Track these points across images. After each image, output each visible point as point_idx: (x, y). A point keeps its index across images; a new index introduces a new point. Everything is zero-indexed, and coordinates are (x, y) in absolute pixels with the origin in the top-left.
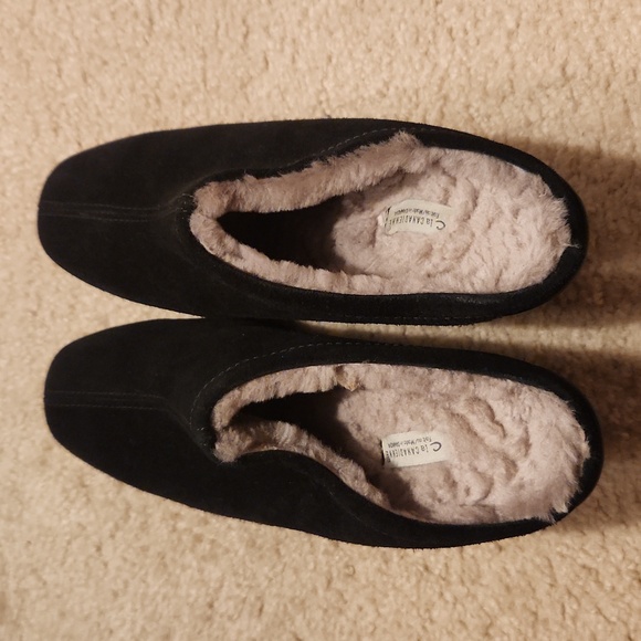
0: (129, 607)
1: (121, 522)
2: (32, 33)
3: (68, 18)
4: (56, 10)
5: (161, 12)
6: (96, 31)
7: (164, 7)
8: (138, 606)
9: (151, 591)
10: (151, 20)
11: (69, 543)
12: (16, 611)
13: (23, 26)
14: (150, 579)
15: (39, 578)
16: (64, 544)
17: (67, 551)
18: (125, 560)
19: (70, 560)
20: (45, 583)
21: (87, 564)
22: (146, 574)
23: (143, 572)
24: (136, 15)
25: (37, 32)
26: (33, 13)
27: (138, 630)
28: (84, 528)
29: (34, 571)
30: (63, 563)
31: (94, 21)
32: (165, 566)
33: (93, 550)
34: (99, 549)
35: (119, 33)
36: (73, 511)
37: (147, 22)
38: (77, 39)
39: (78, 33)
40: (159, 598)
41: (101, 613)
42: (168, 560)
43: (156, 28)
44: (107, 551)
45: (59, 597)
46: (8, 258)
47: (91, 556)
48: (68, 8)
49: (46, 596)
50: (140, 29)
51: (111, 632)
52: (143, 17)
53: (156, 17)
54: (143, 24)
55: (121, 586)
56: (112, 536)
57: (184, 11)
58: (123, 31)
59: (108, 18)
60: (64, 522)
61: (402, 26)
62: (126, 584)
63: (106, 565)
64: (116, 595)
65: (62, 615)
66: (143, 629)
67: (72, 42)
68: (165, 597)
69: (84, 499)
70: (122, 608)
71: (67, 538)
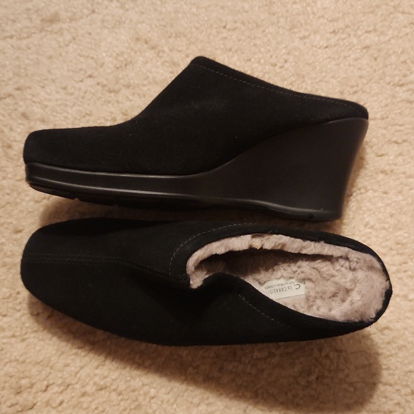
0: (59, 97)
1: (107, 88)
2: (391, 13)
3: (401, 35)
4: (405, 27)
5: (408, 91)
6: (394, 52)
7: (410, 92)
8: (59, 102)
9: (69, 110)
10: (402, 85)
11: (92, 58)
12: (49, 29)
13: (395, 7)
14: (76, 108)
15: (70, 42)
16: (91, 56)
17: (87, 57)
18: (86, 92)
19: (82, 59)
20: (67, 45)
21: (81, 70)
22: (79, 105)
23: (80, 103)
24: (405, 76)
25: (392, 16)
26: (403, 13)
27: (46, 103)
28: (101, 66)
29: (74, 39)
30: (80, 56)
31: (400, 50)
32: (84, 117)
33: (90, 73)
34: (90, 76)
35: (394, 67)
36: (111, 59)
37: (401, 83)
38: (389, 41)
39: (392, 41)
40: (65, 114)
41: (53, 81)
42: (87, 118)
43: (398, 89)
44: (89, 82)
45: (61, 55)
46: (256, 8)
47: (85, 72)
48: (407, 34)
49: (60, 47)
50: (397, 79)
51: (43, 87)
52: (404, 80)
53: (404, 88)
54: (400, 80)
55: (70, 91)
56: (98, 84)
57: (409, 104)
58: (395, 69)
59: (402, 59)
60: (104, 54)
61: (406, 235)
62: (72, 94)
63: (82, 81)
64: (65, 88)
65: (50, 57)
66: (46, 106)
67: (387, 38)
68: (66, 118)
69: (118, 66)
70: (57, 92)
71: (95, 57)
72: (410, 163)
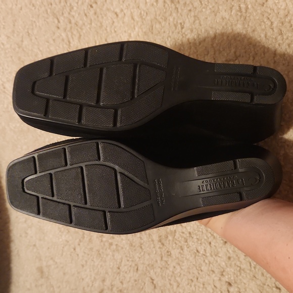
72: (120, 36)
